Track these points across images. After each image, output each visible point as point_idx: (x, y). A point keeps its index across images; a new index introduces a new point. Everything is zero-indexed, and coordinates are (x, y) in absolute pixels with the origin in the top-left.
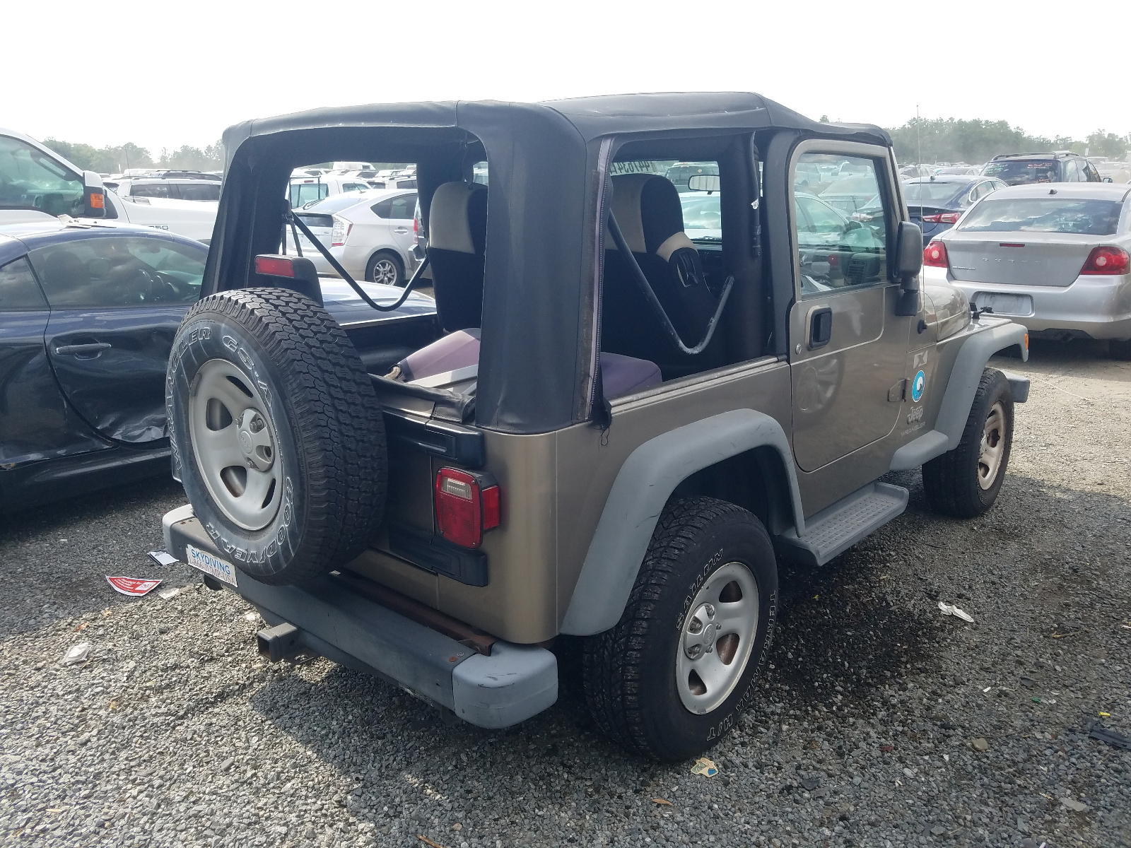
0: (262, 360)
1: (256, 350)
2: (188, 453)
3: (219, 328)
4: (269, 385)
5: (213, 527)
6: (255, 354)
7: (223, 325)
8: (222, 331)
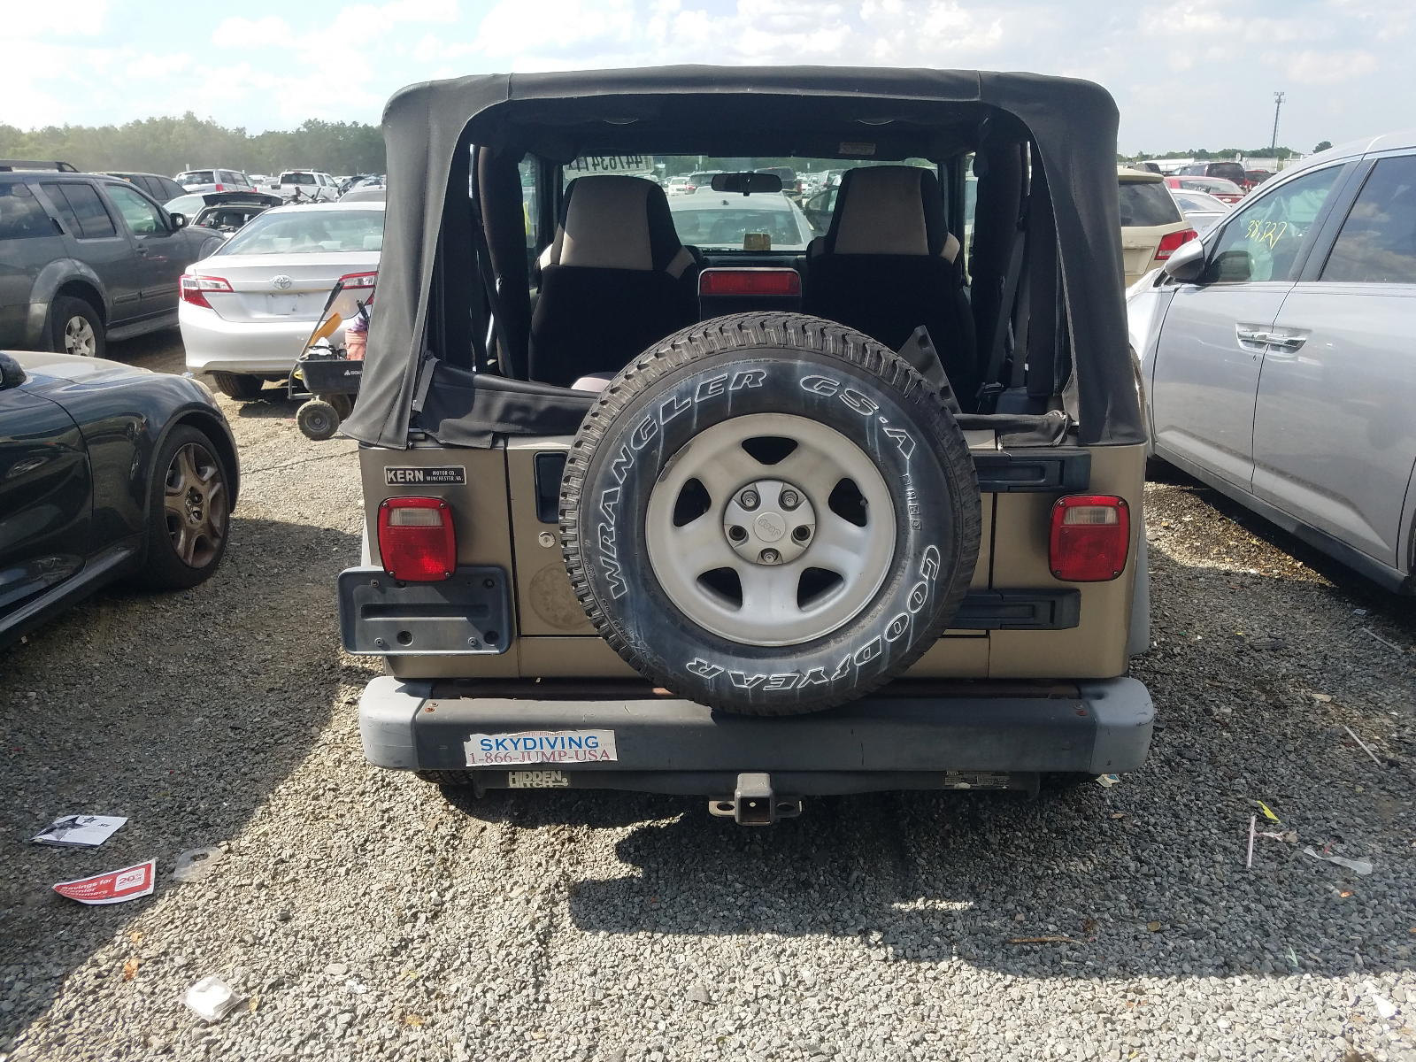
0: (891, 398)
1: (878, 388)
2: (638, 569)
3: (792, 368)
4: (910, 431)
5: (706, 662)
6: (879, 394)
7: (799, 363)
8: (798, 371)
